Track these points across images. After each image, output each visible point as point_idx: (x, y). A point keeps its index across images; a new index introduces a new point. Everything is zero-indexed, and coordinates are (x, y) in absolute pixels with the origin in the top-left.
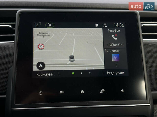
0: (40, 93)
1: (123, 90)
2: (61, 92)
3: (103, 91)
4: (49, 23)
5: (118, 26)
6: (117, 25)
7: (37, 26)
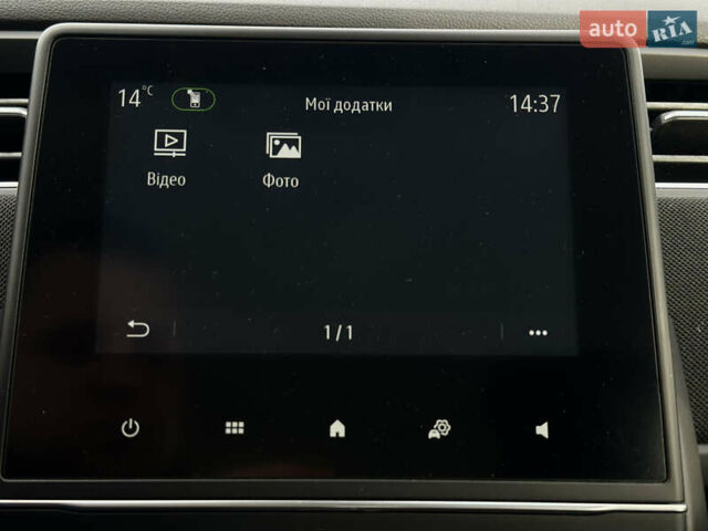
0: (127, 426)
1: (545, 425)
2: (232, 428)
3: (442, 428)
4: (190, 87)
5: (529, 108)
6: (526, 105)
7: (134, 100)
